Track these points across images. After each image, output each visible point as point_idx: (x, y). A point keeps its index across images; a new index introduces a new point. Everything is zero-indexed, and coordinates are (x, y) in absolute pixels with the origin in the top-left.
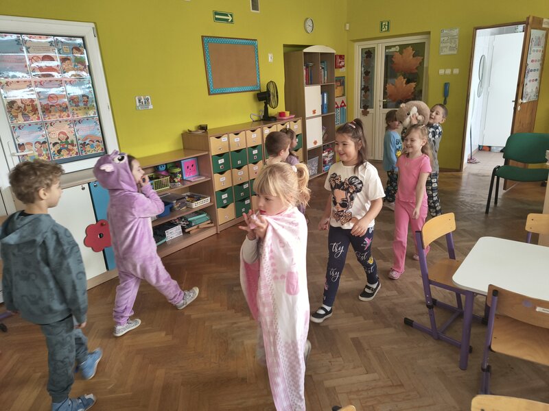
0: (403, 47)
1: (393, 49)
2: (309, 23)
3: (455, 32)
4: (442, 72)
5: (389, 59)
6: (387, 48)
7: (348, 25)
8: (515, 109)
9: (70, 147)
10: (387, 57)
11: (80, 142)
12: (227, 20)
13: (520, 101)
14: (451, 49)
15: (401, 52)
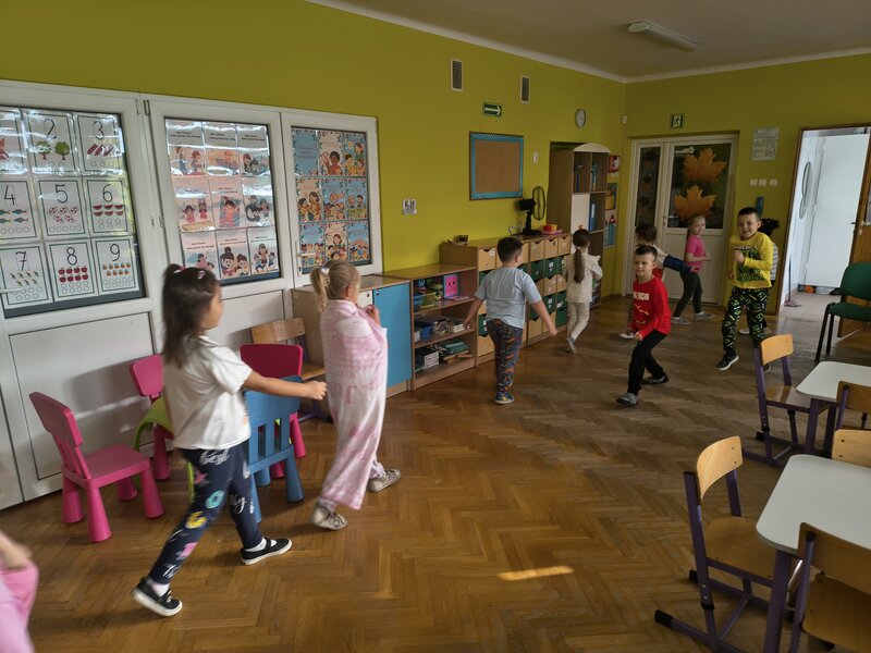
0: (699, 149)
1: (685, 151)
2: (581, 115)
3: (774, 132)
4: (753, 182)
5: (679, 163)
6: (677, 148)
7: (625, 117)
8: (856, 232)
9: (341, 251)
10: (675, 159)
11: (351, 247)
12: (495, 113)
13: (862, 223)
14: (768, 153)
15: (696, 154)
